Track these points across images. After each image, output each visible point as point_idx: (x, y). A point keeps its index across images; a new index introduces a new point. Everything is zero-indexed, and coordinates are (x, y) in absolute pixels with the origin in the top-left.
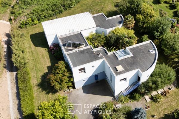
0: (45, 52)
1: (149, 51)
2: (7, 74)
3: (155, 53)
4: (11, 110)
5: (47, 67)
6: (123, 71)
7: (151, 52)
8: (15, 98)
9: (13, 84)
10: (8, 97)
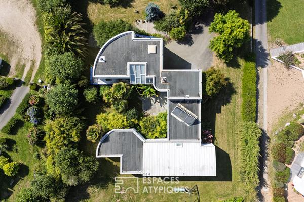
0: (218, 140)
1: (106, 61)
2: (266, 128)
3: (100, 55)
4: (266, 81)
5: (221, 113)
6: (151, 45)
7: (104, 59)
8: (260, 92)
9: (261, 111)
10: (267, 96)
